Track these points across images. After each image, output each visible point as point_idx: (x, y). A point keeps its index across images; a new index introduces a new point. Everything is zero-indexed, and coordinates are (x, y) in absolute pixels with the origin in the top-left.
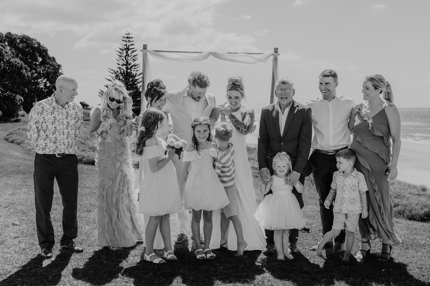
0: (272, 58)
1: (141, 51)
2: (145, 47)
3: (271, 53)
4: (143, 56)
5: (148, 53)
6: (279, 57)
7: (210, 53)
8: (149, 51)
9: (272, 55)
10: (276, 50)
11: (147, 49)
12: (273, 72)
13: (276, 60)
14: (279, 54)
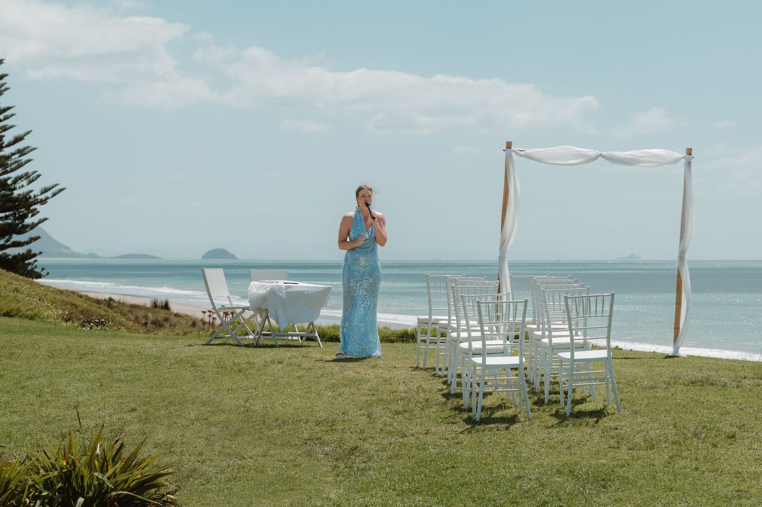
0: (683, 161)
1: (504, 150)
2: (509, 145)
3: (683, 156)
4: (506, 158)
5: (513, 154)
6: (693, 161)
7: (601, 155)
8: (515, 151)
9: (683, 158)
10: (689, 152)
11: (512, 148)
12: (685, 182)
13: (689, 164)
14: (693, 157)
